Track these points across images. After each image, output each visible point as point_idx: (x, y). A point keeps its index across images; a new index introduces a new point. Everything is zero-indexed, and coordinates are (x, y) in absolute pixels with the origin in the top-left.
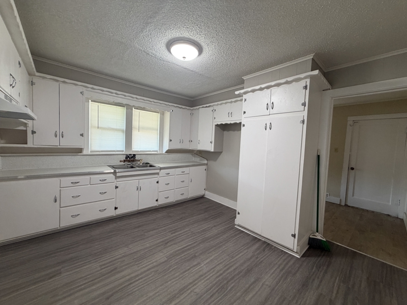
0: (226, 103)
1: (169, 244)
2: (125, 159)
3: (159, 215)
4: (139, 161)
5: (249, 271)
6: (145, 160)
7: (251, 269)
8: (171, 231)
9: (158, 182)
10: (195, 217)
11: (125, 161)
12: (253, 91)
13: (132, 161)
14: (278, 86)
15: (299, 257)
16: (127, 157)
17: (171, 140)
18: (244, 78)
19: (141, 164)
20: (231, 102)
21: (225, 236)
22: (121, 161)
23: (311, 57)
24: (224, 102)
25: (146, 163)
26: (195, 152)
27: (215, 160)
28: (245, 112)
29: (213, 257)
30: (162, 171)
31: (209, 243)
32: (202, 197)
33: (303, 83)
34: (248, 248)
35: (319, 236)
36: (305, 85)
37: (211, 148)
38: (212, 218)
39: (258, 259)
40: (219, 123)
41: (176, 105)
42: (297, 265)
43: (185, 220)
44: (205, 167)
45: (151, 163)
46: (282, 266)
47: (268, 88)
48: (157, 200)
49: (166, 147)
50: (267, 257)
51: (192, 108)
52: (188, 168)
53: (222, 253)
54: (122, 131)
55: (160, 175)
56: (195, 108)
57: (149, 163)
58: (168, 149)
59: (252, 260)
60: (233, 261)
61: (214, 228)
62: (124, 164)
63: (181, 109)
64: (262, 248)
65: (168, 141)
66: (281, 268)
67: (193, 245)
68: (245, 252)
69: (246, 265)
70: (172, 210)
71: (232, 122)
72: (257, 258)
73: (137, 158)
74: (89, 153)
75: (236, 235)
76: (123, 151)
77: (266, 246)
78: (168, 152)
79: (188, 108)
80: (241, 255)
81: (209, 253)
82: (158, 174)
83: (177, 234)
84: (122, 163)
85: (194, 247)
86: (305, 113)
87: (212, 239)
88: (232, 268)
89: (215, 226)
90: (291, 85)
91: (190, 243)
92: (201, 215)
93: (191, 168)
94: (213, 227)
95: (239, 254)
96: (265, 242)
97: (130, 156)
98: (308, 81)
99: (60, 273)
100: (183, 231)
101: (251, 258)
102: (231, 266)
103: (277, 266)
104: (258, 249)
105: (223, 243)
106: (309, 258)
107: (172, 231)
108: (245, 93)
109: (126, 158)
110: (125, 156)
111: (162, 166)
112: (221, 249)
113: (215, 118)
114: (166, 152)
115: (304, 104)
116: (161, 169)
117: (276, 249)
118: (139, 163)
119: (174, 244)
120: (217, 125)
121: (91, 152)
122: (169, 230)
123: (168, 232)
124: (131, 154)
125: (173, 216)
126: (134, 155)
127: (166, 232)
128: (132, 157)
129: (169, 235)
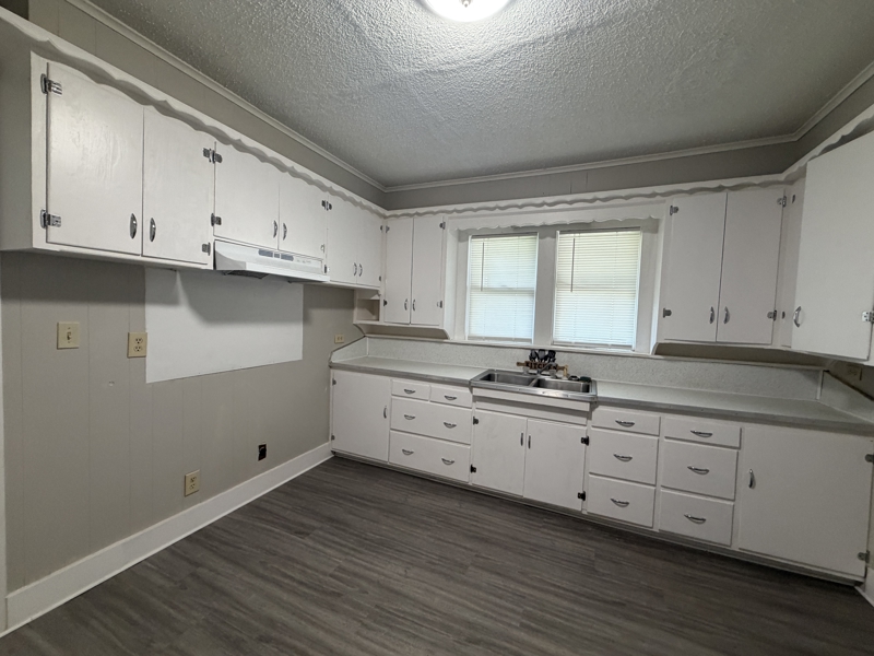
2: (528, 360)
8: (530, 617)
9: (586, 441)
11: (527, 364)
13: (545, 366)
16: (534, 354)
17: (667, 313)
19: (566, 379)
22: (519, 364)
25: (582, 379)
30: (601, 409)
48: (582, 497)
54: (530, 292)
57: (588, 381)
58: (655, 341)
74: (467, 341)
76: (530, 340)
82: (586, 415)
84: (520, 369)
93: (749, 427)
97: (541, 355)
99: (308, 534)
109: (532, 358)
110: (529, 352)
121: (470, 338)
122: (528, 608)
123: (521, 610)
124: (544, 350)
125: (603, 575)
126: (550, 351)
127: (515, 607)
128: (546, 358)
129: (510, 625)
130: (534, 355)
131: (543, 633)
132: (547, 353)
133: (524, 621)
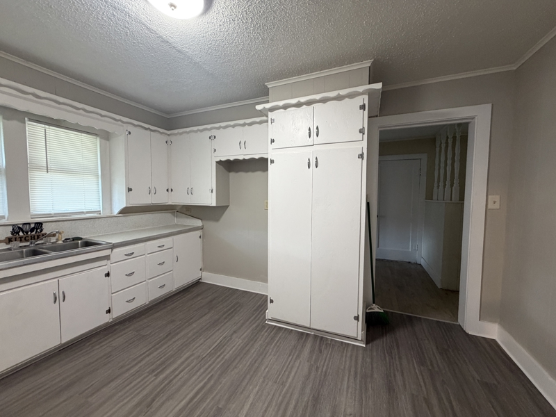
0: (234, 126)
1: (155, 405)
2: (10, 235)
3: (117, 341)
4: (54, 235)
5: (316, 399)
6: (69, 232)
7: (318, 394)
8: (153, 371)
10: (194, 325)
11: (9, 240)
12: (285, 107)
13: (33, 238)
14: (324, 103)
15: (364, 346)
17: (130, 190)
18: (269, 85)
19: (60, 242)
20: (244, 125)
21: (257, 346)
23: (368, 64)
24: (232, 123)
25: (74, 239)
26: (178, 209)
27: (217, 219)
28: (273, 141)
29: (252, 396)
30: (115, 250)
31: (236, 371)
32: (198, 283)
33: (360, 100)
34: (298, 356)
35: (376, 309)
36: (362, 104)
37: (211, 200)
38: (225, 318)
39: (320, 370)
40: (223, 159)
41: (136, 123)
42: (368, 360)
43: (179, 336)
44: (199, 233)
45: (87, 236)
46: (353, 369)
47: (309, 103)
48: (109, 311)
49: (119, 203)
50: (329, 361)
51: (169, 132)
52: (170, 239)
53: (263, 382)
55: (113, 259)
56: (176, 131)
57: (81, 239)
58: (124, 206)
59: (312, 377)
60: (287, 390)
61: (234, 336)
62: (8, 246)
63: (148, 132)
64: (317, 348)
65: (124, 190)
66: (352, 373)
67: (209, 386)
68: (297, 364)
69: (308, 390)
70: (145, 321)
71: (247, 157)
72: (317, 368)
73: (47, 229)
75: (273, 338)
77: (320, 344)
78: (125, 211)
79: (161, 130)
80: (293, 374)
81: (242, 392)
82: (107, 258)
83: (168, 372)
84: (4, 246)
85: (210, 391)
86: (365, 144)
87: (239, 358)
88: (292, 406)
89: (235, 332)
90: (342, 102)
91: (201, 384)
92: (204, 318)
93: (175, 237)
94: (232, 334)
95: (290, 372)
96: (315, 336)
97: (26, 228)
98: (366, 97)
100: (179, 362)
101: (310, 373)
102: (288, 404)
103: (347, 372)
104: (312, 352)
105: (260, 359)
106: (375, 342)
107: (156, 369)
108: (272, 109)
109: (13, 232)
110: (11, 228)
111: (114, 241)
112: (259, 374)
113: (215, 150)
114: (120, 213)
115: (361, 131)
116: (113, 247)
117: (333, 343)
118: (53, 240)
119: (168, 399)
120: (220, 163)
122: (148, 370)
123: (147, 374)
124: (29, 224)
125: (150, 333)
126: (36, 223)
127: (143, 377)
128: (32, 230)
129: (152, 381)
130: (17, 230)
131: (165, 368)
132: (33, 226)
133: (154, 374)
